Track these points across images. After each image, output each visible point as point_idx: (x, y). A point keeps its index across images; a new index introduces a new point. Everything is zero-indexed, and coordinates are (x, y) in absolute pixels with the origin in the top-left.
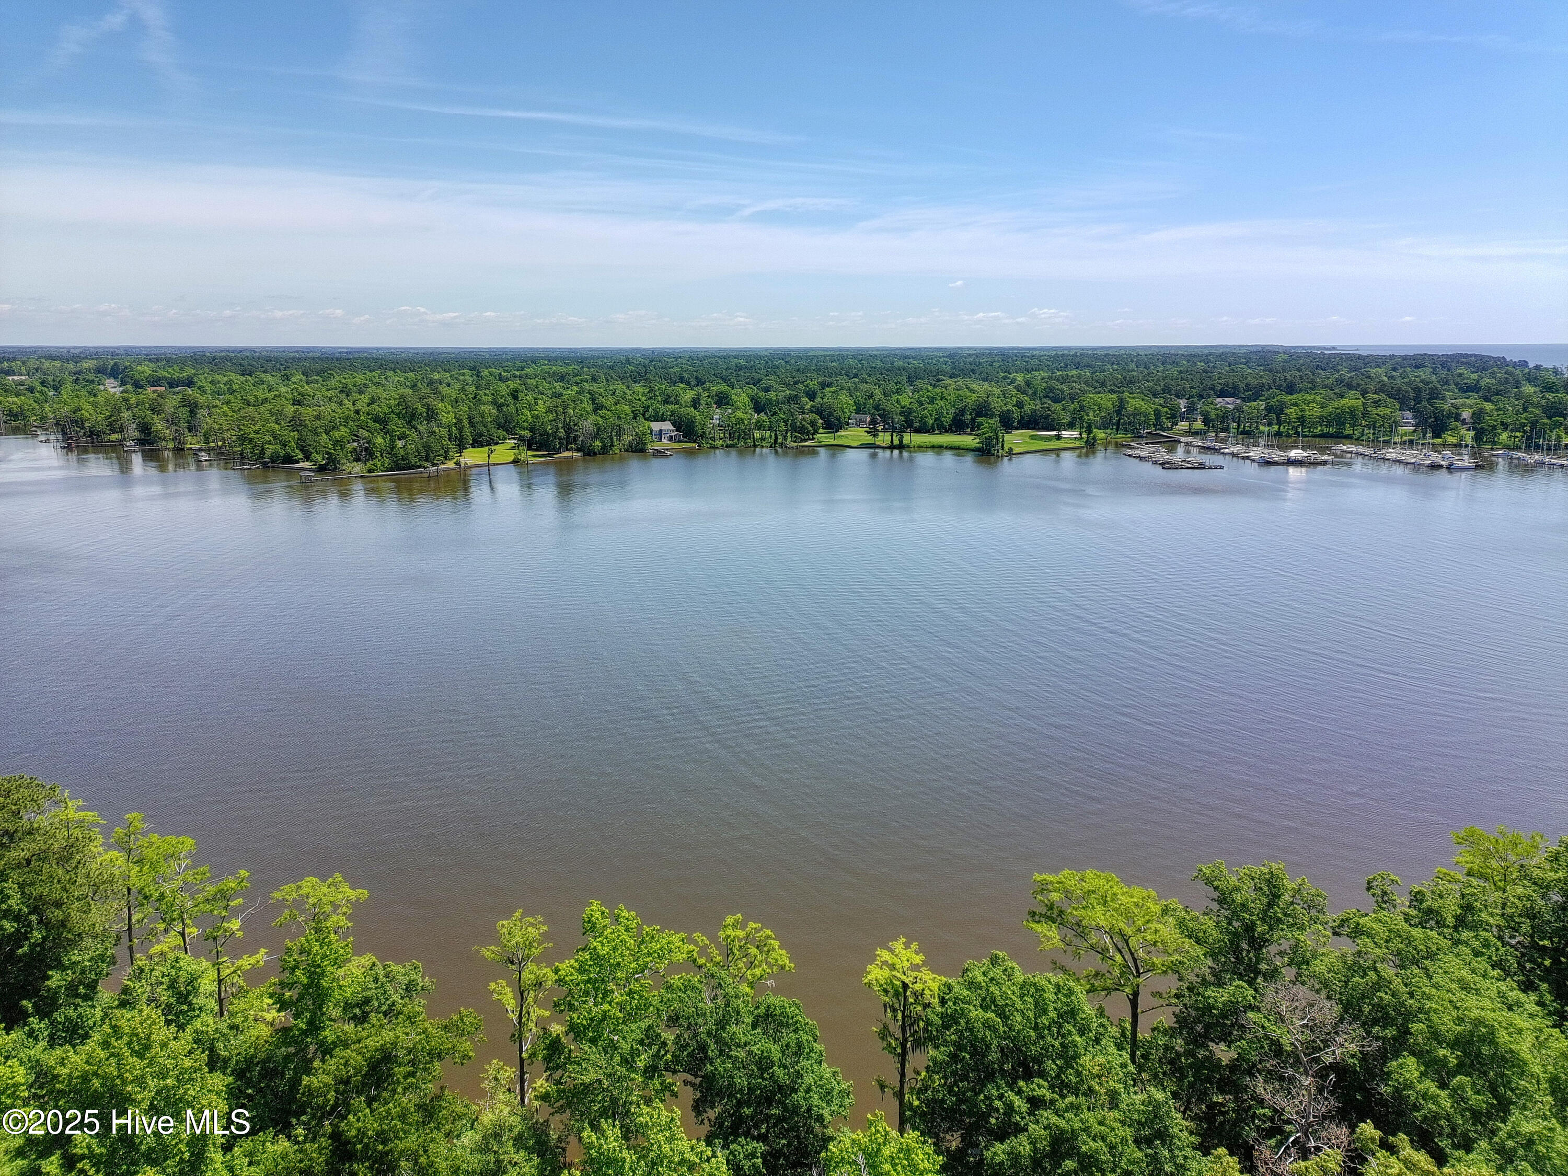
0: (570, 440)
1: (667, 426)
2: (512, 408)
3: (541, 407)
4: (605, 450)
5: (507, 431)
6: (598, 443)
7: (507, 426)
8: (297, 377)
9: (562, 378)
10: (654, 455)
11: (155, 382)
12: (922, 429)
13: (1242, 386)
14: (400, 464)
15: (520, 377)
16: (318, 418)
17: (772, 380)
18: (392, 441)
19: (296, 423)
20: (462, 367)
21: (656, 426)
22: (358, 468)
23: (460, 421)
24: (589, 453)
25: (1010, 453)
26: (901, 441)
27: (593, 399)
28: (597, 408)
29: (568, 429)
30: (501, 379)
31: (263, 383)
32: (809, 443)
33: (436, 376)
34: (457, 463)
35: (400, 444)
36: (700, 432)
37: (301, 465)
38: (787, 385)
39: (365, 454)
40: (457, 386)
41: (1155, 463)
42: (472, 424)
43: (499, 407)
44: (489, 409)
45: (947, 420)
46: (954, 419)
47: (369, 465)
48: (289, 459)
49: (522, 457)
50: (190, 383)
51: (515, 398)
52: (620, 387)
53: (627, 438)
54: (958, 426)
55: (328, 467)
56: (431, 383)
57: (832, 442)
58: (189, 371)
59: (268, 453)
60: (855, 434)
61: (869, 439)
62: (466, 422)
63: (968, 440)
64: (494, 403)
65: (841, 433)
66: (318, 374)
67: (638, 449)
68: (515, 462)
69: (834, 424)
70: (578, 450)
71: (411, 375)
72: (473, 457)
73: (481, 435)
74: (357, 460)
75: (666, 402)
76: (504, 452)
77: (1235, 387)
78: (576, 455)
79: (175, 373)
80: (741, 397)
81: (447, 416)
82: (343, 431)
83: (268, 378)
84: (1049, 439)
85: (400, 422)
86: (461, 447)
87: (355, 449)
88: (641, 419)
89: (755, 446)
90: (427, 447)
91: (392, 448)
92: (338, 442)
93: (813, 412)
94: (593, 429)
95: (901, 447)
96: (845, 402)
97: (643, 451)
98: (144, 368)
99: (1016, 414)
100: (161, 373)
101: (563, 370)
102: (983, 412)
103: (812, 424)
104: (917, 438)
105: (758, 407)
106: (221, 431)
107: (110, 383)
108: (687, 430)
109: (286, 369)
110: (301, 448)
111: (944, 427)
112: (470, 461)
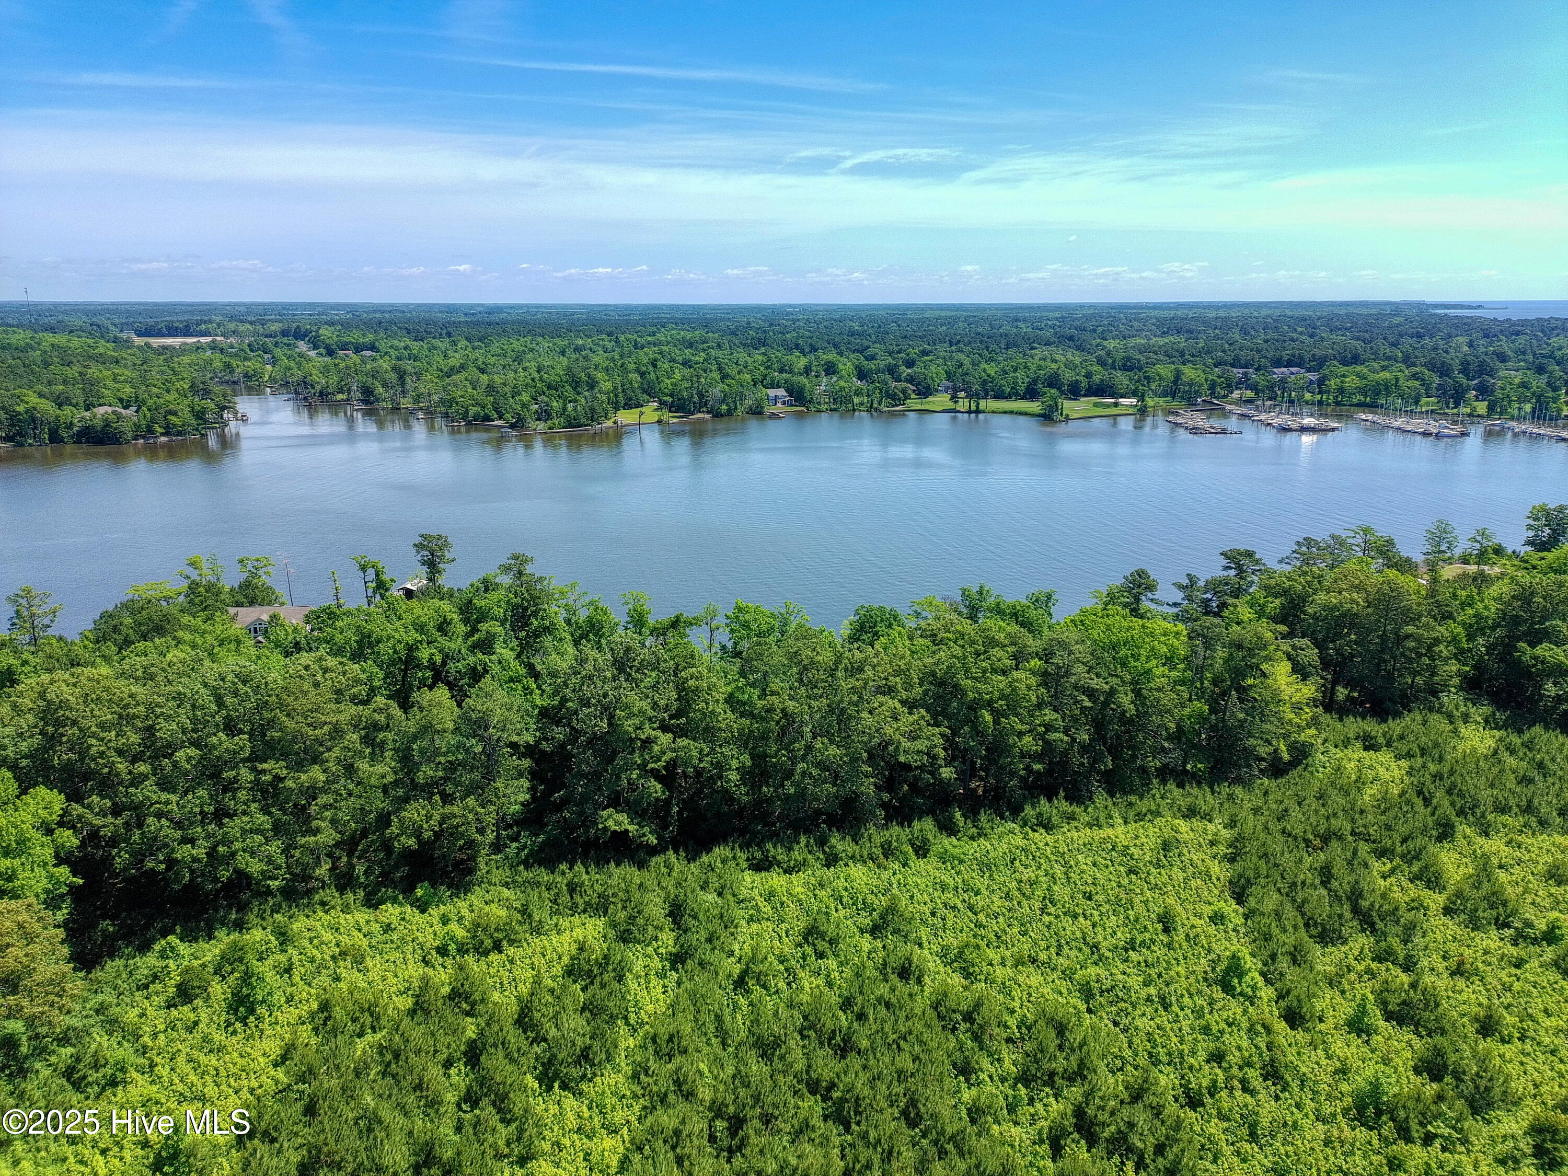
0: (702, 403)
1: (781, 392)
2: (653, 376)
3: (677, 374)
4: (730, 413)
5: (649, 395)
6: (724, 407)
7: (650, 391)
8: (463, 343)
9: (691, 345)
10: (769, 417)
11: (345, 346)
12: (999, 396)
13: (1307, 357)
14: (573, 423)
15: (654, 344)
16: (505, 384)
17: (877, 349)
18: (564, 405)
19: (491, 389)
20: (600, 332)
21: (772, 392)
22: (541, 426)
23: (616, 388)
24: (717, 415)
25: (1067, 418)
26: (977, 407)
27: (720, 369)
28: (724, 377)
29: (701, 395)
30: (639, 347)
31: (435, 348)
32: (900, 408)
33: (580, 342)
34: (615, 423)
35: (570, 406)
36: (809, 398)
37: (496, 423)
38: (890, 353)
39: (544, 415)
40: (602, 353)
41: (1186, 428)
42: (624, 390)
43: (642, 374)
44: (635, 377)
45: (1022, 389)
46: (1027, 388)
47: (549, 423)
48: (487, 418)
49: (665, 418)
50: (372, 348)
51: (655, 366)
52: (742, 356)
53: (749, 402)
54: (1031, 394)
55: (518, 424)
56: (577, 349)
57: (919, 407)
58: (370, 337)
59: (471, 413)
60: (941, 400)
61: (951, 405)
62: (620, 389)
63: (1034, 406)
64: (637, 370)
65: (930, 399)
66: (480, 340)
67: (757, 412)
68: (659, 422)
69: (925, 392)
70: (708, 412)
71: (557, 340)
72: (626, 417)
73: (630, 399)
74: (539, 419)
75: (781, 371)
76: (650, 412)
77: (1301, 358)
78: (707, 416)
79: (355, 336)
80: (846, 366)
81: (606, 384)
82: (525, 397)
83: (438, 343)
84: (1108, 406)
85: (569, 388)
86: (617, 409)
87: (537, 411)
88: (760, 386)
89: (854, 410)
90: (593, 410)
91: (565, 409)
92: (524, 406)
93: (907, 381)
94: (720, 395)
95: (977, 412)
96: (935, 371)
97: (760, 413)
98: (326, 333)
99: (1084, 384)
100: (347, 339)
101: (689, 336)
102: (1053, 381)
103: (904, 391)
104: (993, 404)
105: (862, 375)
106: (429, 394)
107: (302, 346)
108: (798, 396)
109: (449, 335)
110: (496, 410)
111: (1017, 394)
112: (625, 421)
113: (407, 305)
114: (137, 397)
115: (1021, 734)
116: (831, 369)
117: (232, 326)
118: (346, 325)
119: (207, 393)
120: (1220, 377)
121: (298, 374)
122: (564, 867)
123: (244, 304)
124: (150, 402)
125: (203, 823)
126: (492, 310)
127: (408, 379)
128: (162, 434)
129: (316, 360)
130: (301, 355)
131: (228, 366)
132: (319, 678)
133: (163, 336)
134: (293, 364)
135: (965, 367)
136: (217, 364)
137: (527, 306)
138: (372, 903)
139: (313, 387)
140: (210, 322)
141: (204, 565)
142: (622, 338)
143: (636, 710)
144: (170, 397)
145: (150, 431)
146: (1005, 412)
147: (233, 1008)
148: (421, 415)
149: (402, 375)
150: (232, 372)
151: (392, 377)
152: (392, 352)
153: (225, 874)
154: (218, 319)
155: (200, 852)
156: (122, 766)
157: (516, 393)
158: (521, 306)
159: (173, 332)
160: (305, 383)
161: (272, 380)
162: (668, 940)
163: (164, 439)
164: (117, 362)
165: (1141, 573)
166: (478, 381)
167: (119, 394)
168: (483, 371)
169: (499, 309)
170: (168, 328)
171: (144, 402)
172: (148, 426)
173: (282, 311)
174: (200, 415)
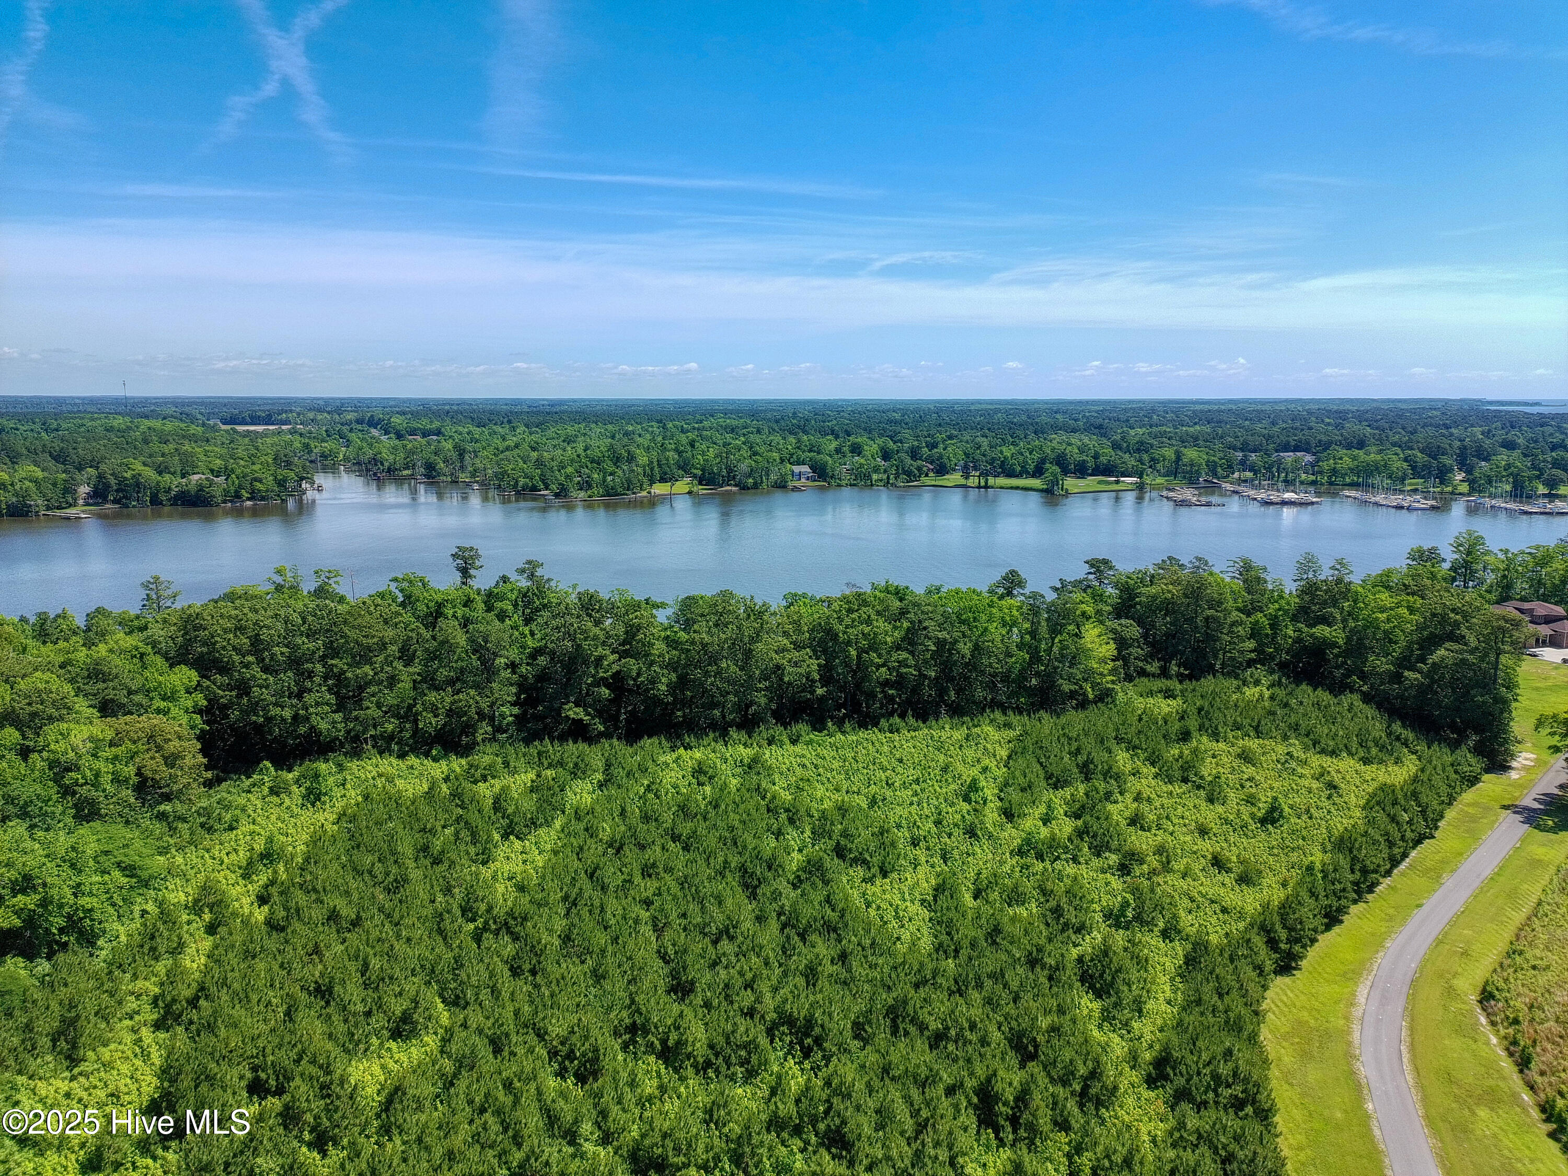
0: (730, 477)
1: (805, 469)
2: (689, 454)
3: (711, 453)
4: (756, 486)
5: (685, 471)
6: (751, 481)
7: (685, 467)
8: (521, 429)
9: (733, 430)
10: (793, 490)
11: (413, 432)
12: (1010, 474)
14: (610, 492)
15: (698, 429)
16: (552, 459)
18: (604, 477)
19: (539, 463)
21: (797, 469)
22: (582, 494)
23: (651, 463)
24: (744, 488)
25: (1067, 494)
26: (986, 482)
27: (751, 448)
28: (753, 454)
29: (730, 470)
30: (683, 431)
31: (495, 433)
32: (915, 483)
33: (630, 428)
34: (649, 493)
35: (609, 478)
36: (831, 474)
37: (543, 492)
39: (586, 485)
40: (648, 436)
41: (1176, 502)
42: (659, 465)
43: (680, 453)
44: (672, 455)
45: (1031, 467)
46: (1036, 467)
47: (590, 492)
48: (535, 489)
49: (695, 489)
50: (438, 433)
51: (693, 446)
52: (777, 439)
53: (773, 477)
54: (1038, 472)
55: (561, 493)
56: (626, 434)
57: (933, 483)
58: (436, 424)
59: (521, 484)
60: (956, 478)
61: (963, 482)
62: (655, 464)
63: (1036, 483)
64: (676, 450)
65: (947, 477)
67: (781, 485)
68: (690, 493)
69: (942, 470)
70: (736, 485)
71: (610, 427)
72: (659, 489)
73: (666, 474)
74: (580, 489)
75: (810, 451)
76: (682, 486)
78: (734, 489)
79: (424, 423)
80: (872, 447)
81: (643, 459)
82: (570, 470)
83: (498, 429)
85: (609, 463)
86: (652, 483)
87: (579, 482)
88: (786, 463)
89: (871, 485)
90: (629, 481)
91: (604, 481)
92: (567, 477)
93: (926, 460)
94: (748, 470)
95: (986, 487)
96: (953, 452)
97: (785, 487)
98: (396, 420)
99: (1091, 463)
100: (415, 425)
101: (735, 423)
102: (1061, 461)
103: (919, 469)
104: (1002, 481)
105: (886, 455)
106: (485, 469)
107: (375, 432)
108: (821, 472)
109: (509, 422)
110: (543, 481)
111: (1028, 473)
112: (658, 492)
113: (475, 400)
114: (226, 468)
115: (878, 667)
116: (857, 450)
117: (311, 415)
118: (416, 415)
119: (289, 464)
120: (1221, 459)
121: (370, 453)
122: (536, 743)
123: (322, 398)
124: (238, 471)
125: (289, 697)
126: (553, 403)
127: (467, 457)
128: (248, 499)
129: (385, 444)
130: (373, 438)
131: (307, 446)
132: (372, 609)
133: (247, 424)
134: (365, 445)
135: (983, 449)
136: (297, 445)
137: (590, 400)
138: (402, 756)
139: (382, 464)
140: (291, 411)
141: (289, 574)
142: (670, 425)
143: (591, 634)
144: (255, 467)
145: (238, 496)
146: (1012, 488)
147: (306, 797)
148: (476, 487)
149: (461, 453)
150: (310, 452)
151: (454, 455)
152: (456, 436)
153: (302, 730)
154: (298, 410)
155: (287, 714)
156: (236, 658)
157: (562, 467)
158: (584, 400)
159: (255, 420)
160: (375, 461)
161: (346, 459)
162: (599, 776)
163: (249, 503)
164: (208, 441)
165: (1013, 572)
166: (528, 456)
167: (211, 466)
168: (534, 449)
169: (561, 402)
170: (251, 417)
171: (233, 471)
172: (236, 492)
173: (357, 404)
174: (281, 483)
